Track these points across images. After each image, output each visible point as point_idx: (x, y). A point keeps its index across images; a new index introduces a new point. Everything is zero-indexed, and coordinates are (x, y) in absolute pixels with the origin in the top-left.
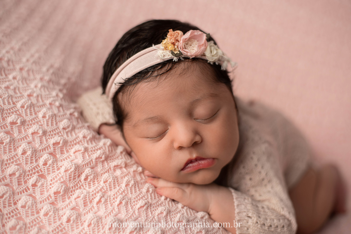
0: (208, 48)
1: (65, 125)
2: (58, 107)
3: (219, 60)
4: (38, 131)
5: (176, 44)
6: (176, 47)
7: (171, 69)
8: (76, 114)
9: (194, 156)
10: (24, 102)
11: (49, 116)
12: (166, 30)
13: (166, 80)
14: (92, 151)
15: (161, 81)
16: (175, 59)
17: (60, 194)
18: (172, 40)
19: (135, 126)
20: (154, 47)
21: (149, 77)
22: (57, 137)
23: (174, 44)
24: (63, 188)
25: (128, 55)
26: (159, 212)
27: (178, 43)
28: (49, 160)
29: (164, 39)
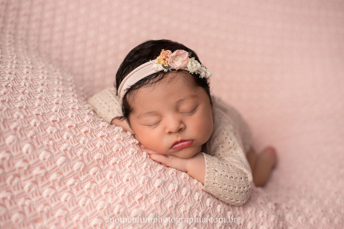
0: (190, 62)
1: (88, 119)
2: (78, 110)
3: (198, 71)
4: (72, 124)
5: (167, 60)
6: (166, 62)
7: (162, 78)
8: (92, 113)
9: (179, 139)
10: (56, 108)
11: (75, 115)
12: (159, 49)
13: (159, 86)
14: (112, 136)
15: (156, 86)
16: (166, 70)
17: (101, 160)
18: (163, 57)
19: (139, 117)
20: (151, 62)
21: (147, 83)
22: (86, 127)
23: (165, 60)
24: (103, 156)
25: (132, 68)
26: (171, 173)
27: (168, 59)
28: (86, 140)
29: (158, 56)
